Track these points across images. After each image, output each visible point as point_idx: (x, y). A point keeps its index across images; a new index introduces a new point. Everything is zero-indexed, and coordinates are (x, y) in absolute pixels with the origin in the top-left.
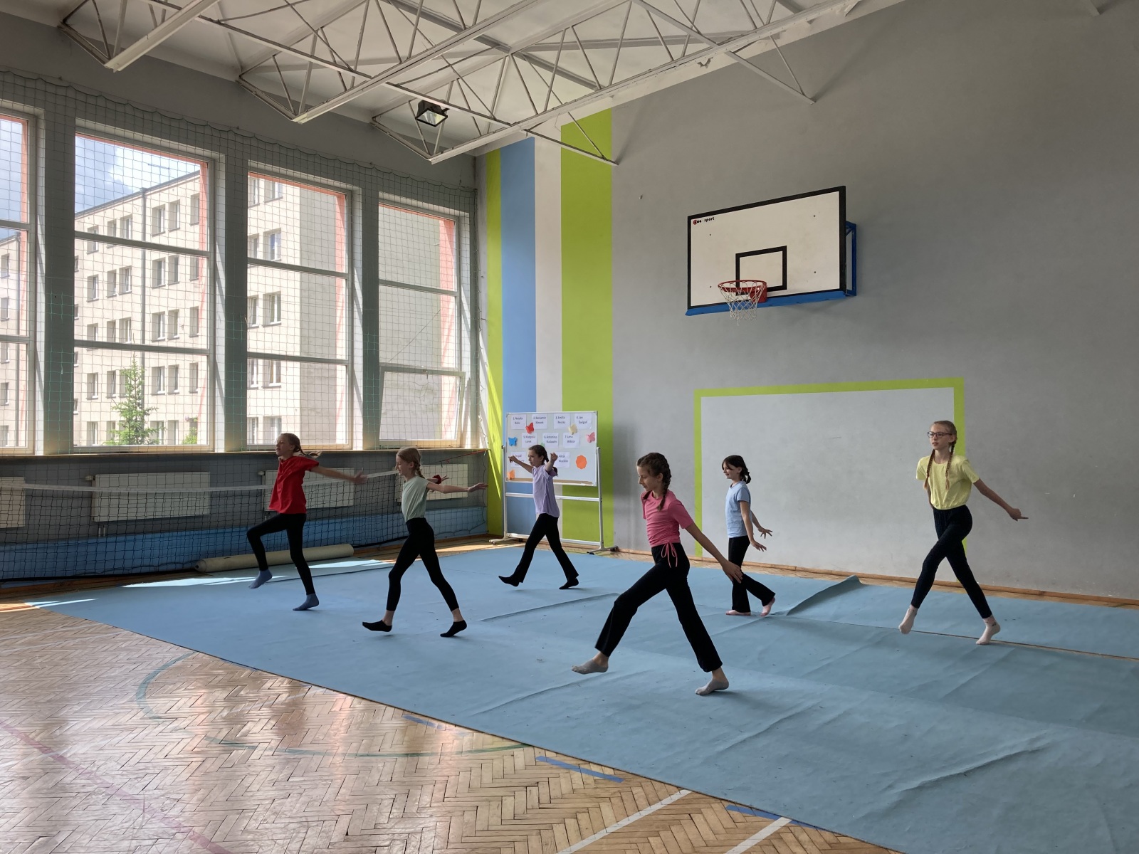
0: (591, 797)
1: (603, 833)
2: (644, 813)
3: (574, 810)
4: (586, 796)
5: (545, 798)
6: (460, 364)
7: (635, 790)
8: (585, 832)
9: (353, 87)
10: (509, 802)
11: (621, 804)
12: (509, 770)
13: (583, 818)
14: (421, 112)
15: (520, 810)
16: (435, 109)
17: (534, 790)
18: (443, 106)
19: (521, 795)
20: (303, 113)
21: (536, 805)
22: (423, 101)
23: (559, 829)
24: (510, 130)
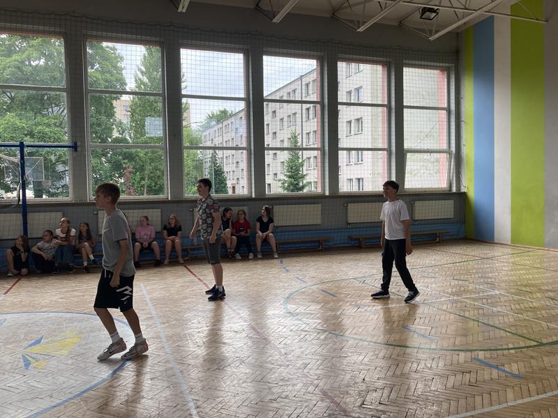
0: (501, 384)
1: (505, 405)
2: (533, 399)
3: (489, 390)
4: (498, 383)
5: (473, 380)
6: (449, 147)
7: (530, 385)
8: (494, 403)
9: (385, 8)
10: (452, 379)
11: (519, 391)
12: (455, 362)
13: (494, 395)
14: (423, 14)
15: (458, 384)
16: (431, 10)
17: (468, 375)
18: (436, 8)
19: (459, 377)
20: (362, 26)
21: (467, 383)
22: (424, 8)
23: (478, 399)
24: (476, 14)
